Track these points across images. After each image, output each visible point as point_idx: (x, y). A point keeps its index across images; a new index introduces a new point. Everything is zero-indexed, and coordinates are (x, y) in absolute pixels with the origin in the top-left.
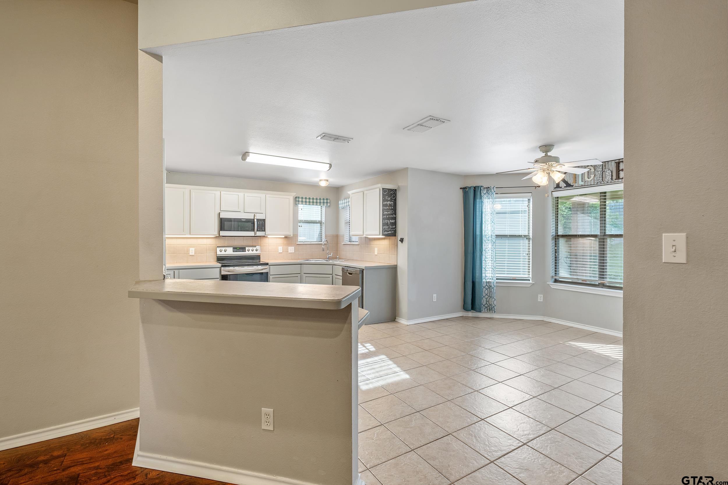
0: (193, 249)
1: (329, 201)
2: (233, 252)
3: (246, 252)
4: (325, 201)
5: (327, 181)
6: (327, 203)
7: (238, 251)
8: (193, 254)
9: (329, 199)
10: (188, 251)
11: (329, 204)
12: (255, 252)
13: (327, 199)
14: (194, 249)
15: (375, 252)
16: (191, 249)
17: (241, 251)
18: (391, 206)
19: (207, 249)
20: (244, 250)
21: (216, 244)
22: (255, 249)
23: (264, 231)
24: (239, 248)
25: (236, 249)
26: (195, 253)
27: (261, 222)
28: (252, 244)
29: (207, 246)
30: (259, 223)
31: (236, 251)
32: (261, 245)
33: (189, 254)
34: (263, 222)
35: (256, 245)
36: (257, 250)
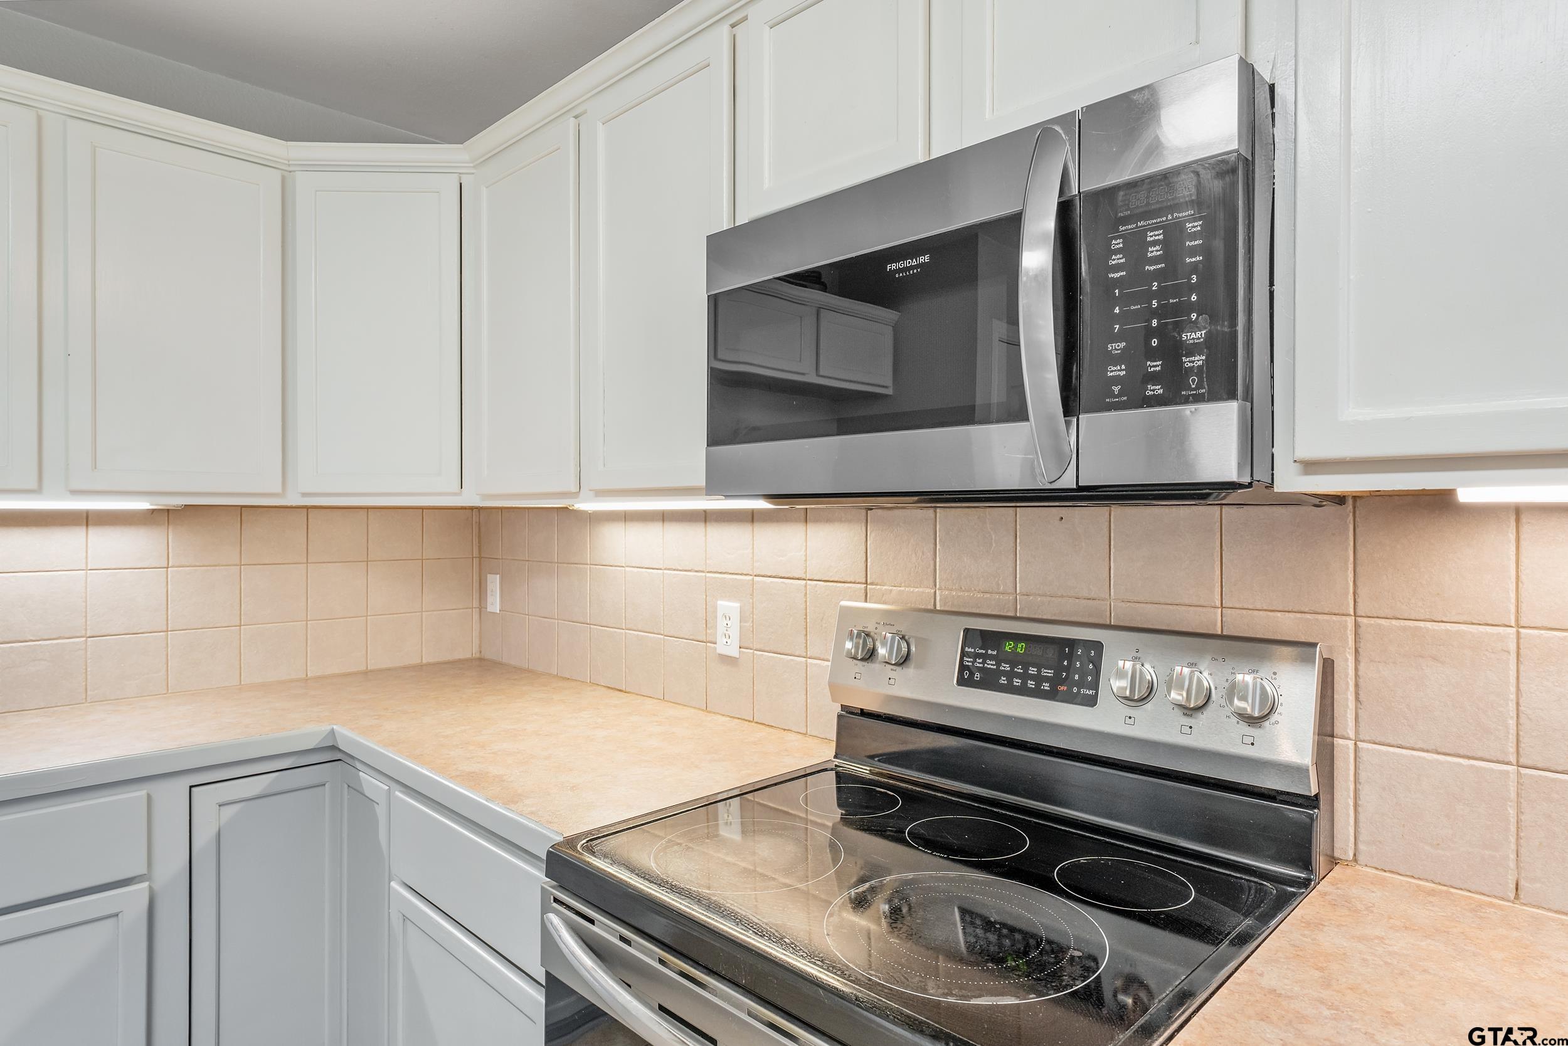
0: (735, 608)
2: (962, 682)
3: (1091, 701)
7: (1010, 675)
8: (734, 649)
10: (709, 618)
14: (737, 605)
16: (722, 604)
17: (1039, 679)
19: (806, 619)
20: (1081, 684)
21: (866, 583)
22: (1232, 691)
23: (1248, 396)
24: (1021, 648)
25: (991, 657)
26: (742, 645)
27: (1151, 237)
28: (1218, 604)
29: (806, 586)
30: (1117, 260)
31: (988, 682)
32: (1357, 625)
33: (716, 643)
34: (1193, 227)
35: (1287, 626)
36: (1256, 714)
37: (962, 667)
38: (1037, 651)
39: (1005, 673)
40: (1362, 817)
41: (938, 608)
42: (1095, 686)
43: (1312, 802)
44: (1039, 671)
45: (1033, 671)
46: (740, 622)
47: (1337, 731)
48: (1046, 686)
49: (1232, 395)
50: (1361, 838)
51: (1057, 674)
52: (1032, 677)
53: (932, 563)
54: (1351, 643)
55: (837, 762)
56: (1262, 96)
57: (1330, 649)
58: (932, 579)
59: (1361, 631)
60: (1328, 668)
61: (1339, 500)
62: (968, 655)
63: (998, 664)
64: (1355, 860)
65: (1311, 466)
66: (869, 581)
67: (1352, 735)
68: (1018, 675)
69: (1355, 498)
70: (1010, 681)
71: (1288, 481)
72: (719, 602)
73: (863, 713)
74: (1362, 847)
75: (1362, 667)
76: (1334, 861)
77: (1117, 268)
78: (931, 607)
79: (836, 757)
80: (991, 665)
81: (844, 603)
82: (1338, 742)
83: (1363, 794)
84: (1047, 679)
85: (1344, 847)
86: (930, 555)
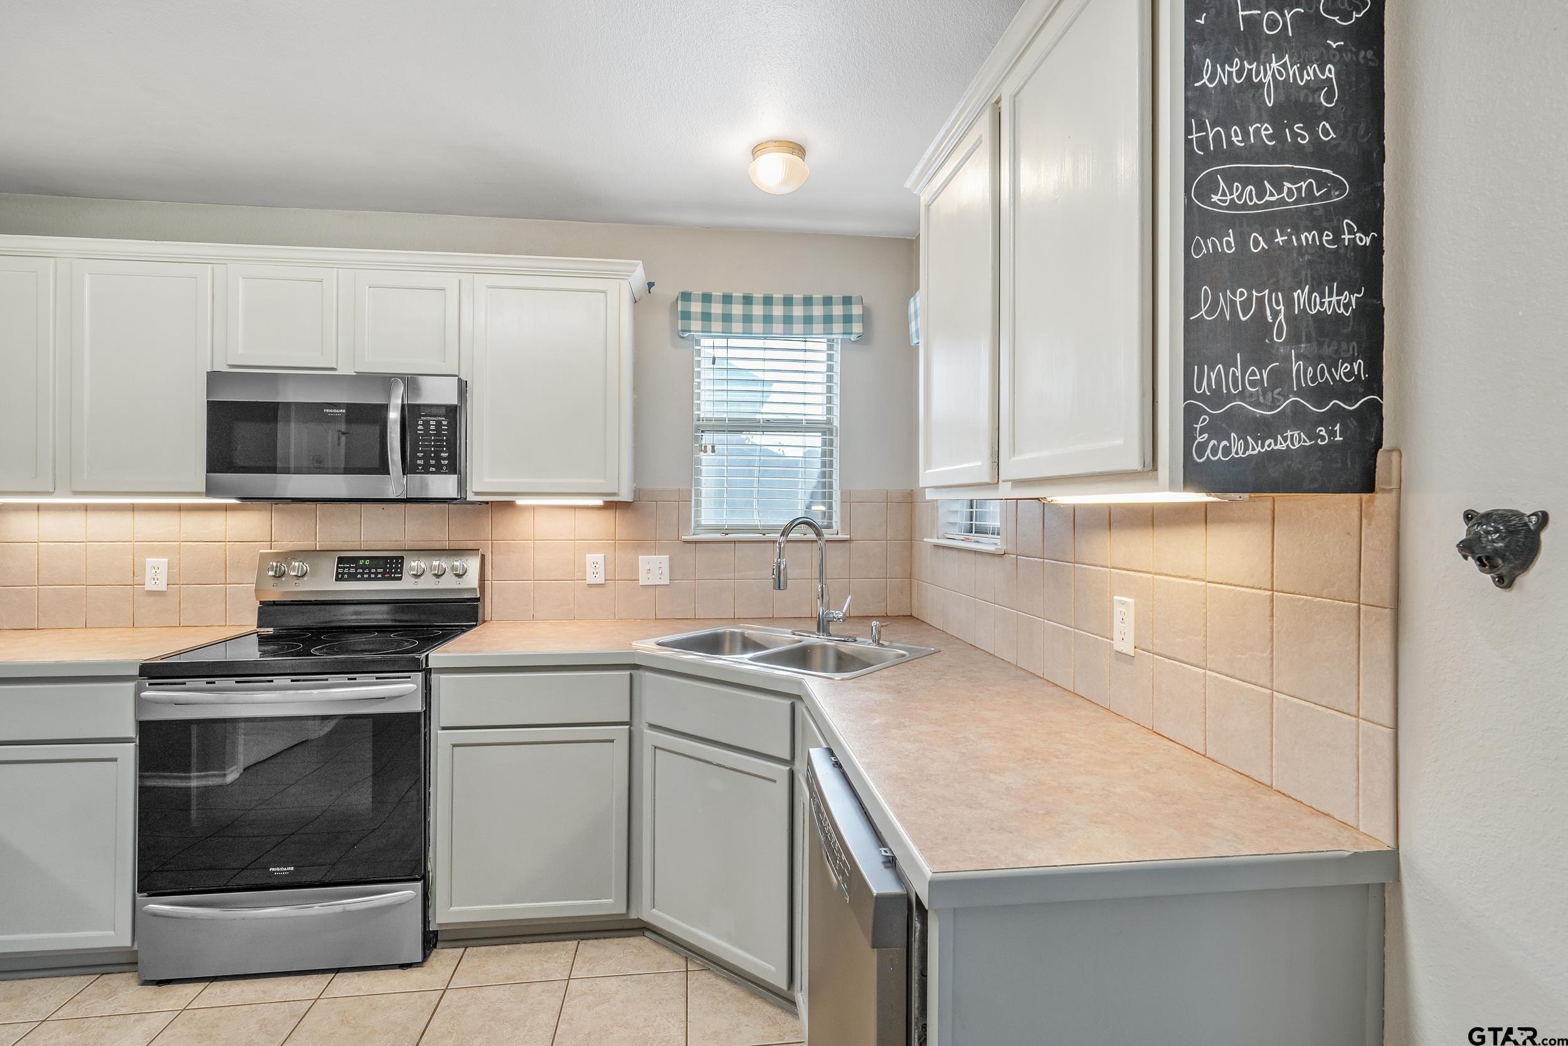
0: (163, 562)
1: (856, 310)
2: (337, 579)
3: (400, 579)
4: (838, 310)
5: (799, 150)
6: (847, 319)
7: (362, 574)
8: (162, 586)
9: (861, 301)
10: (137, 571)
11: (857, 328)
12: (448, 582)
13: (847, 301)
14: (166, 560)
15: (1118, 626)
16: (150, 561)
17: (376, 573)
18: (1310, 115)
19: (226, 563)
20: (396, 572)
21: (271, 541)
22: (453, 568)
23: (460, 473)
24: (367, 562)
25: (353, 567)
26: (170, 583)
27: (431, 423)
28: (447, 539)
29: (226, 546)
30: (420, 427)
31: (352, 577)
32: (492, 543)
33: (144, 585)
34: (445, 423)
35: (471, 545)
36: (461, 573)
37: (337, 573)
38: (376, 562)
39: (360, 573)
40: (493, 605)
41: (318, 549)
42: (401, 573)
43: (478, 600)
44: (376, 570)
45: (373, 571)
46: (168, 569)
47: (486, 579)
48: (380, 576)
49: (456, 474)
50: (493, 612)
51: (385, 570)
52: (373, 573)
53: (314, 529)
54: (490, 549)
55: (258, 630)
56: (463, 384)
57: (484, 551)
58: (314, 537)
59: (493, 545)
60: (483, 556)
61: (487, 503)
62: (340, 568)
63: (356, 570)
64: (491, 620)
65: (477, 494)
66: (273, 540)
67: (490, 579)
68: (366, 573)
69: (492, 502)
70: (362, 576)
71: (471, 497)
72: (147, 559)
73: (274, 603)
74: (493, 615)
75: (493, 557)
76: (484, 621)
77: (420, 430)
78: (314, 549)
79: (257, 628)
80: (353, 571)
81: (261, 551)
82: (486, 582)
83: (493, 598)
84: (380, 573)
85: (488, 617)
86: (314, 526)
